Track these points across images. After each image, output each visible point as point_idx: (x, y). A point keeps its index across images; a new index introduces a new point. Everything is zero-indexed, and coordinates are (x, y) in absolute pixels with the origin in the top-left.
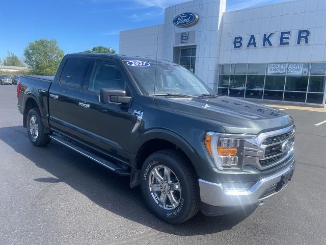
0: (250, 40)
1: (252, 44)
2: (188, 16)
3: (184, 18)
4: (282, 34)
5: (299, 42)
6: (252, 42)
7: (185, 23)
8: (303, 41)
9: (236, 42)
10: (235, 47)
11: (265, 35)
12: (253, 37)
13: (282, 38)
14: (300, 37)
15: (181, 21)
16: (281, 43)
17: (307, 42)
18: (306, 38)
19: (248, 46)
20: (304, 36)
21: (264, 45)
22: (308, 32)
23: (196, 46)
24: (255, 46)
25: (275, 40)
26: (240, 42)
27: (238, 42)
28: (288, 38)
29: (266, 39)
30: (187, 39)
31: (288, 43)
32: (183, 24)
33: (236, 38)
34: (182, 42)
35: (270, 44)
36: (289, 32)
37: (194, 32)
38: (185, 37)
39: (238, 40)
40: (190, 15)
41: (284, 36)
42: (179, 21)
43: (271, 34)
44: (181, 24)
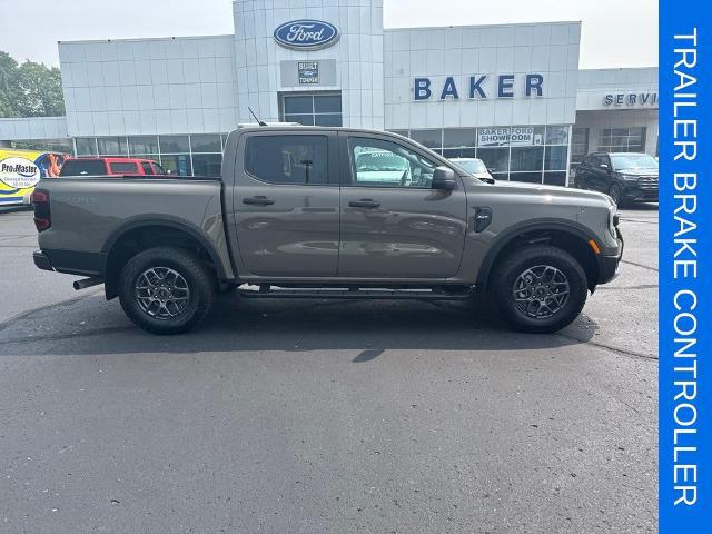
0: (446, 86)
2: (317, 27)
3: (306, 30)
5: (528, 94)
6: (450, 90)
7: (311, 40)
8: (534, 93)
9: (418, 89)
10: (417, 97)
11: (472, 79)
12: (450, 81)
13: (501, 86)
14: (529, 86)
15: (299, 34)
16: (501, 94)
19: (443, 97)
20: (534, 84)
23: (340, 92)
24: (456, 97)
25: (490, 88)
26: (426, 88)
27: (422, 88)
29: (475, 86)
30: (316, 75)
32: (304, 41)
33: (417, 81)
34: (301, 83)
36: (512, 77)
37: (332, 62)
38: (308, 72)
39: (422, 85)
40: (323, 26)
41: (505, 82)
42: (292, 35)
43: (483, 78)
44: (298, 42)
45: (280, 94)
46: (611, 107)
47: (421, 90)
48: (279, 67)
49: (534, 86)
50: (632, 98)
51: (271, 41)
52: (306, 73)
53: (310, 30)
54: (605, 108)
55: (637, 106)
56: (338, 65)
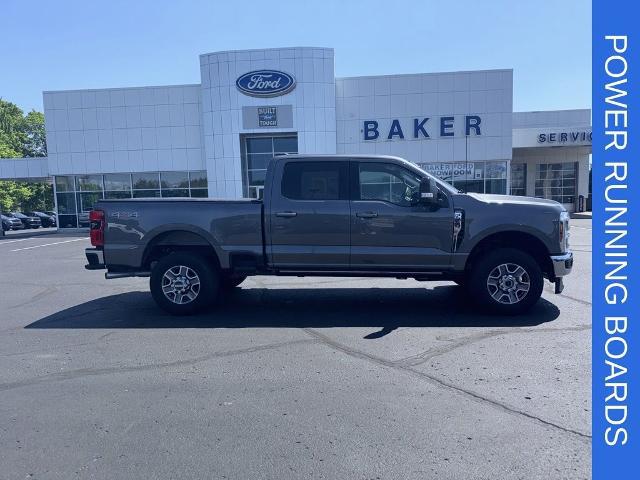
0: (393, 128)
1: (395, 134)
2: (275, 76)
3: (265, 80)
4: (443, 120)
5: (468, 133)
6: (396, 130)
7: (269, 88)
8: (472, 131)
9: (367, 130)
10: (367, 138)
11: (416, 121)
12: (396, 123)
13: (443, 126)
14: (468, 126)
15: (258, 83)
16: (443, 134)
18: (477, 127)
19: (390, 137)
20: (473, 124)
21: (416, 136)
22: (479, 120)
23: (296, 133)
24: (402, 136)
25: (432, 127)
26: (375, 130)
29: (419, 127)
30: (274, 119)
31: (452, 134)
32: (263, 89)
33: (366, 123)
34: (261, 126)
35: (426, 135)
36: (452, 118)
37: (289, 107)
38: (268, 116)
39: (370, 127)
40: (281, 76)
41: (446, 123)
42: (253, 83)
43: (426, 120)
44: (258, 89)
45: (242, 136)
46: (545, 144)
47: (370, 131)
48: (241, 112)
49: (473, 126)
50: (564, 136)
51: (234, 88)
52: (265, 117)
53: (269, 79)
54: (539, 145)
55: (568, 143)
56: (294, 110)
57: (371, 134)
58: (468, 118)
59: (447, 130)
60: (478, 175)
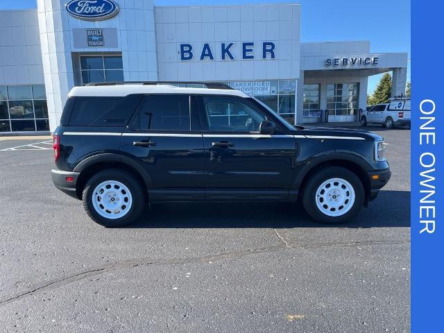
0: (204, 50)
1: (206, 55)
2: (99, 2)
3: (91, 5)
4: (245, 45)
5: (264, 57)
6: (207, 52)
7: (95, 13)
8: (269, 55)
9: (183, 52)
10: (183, 58)
11: (223, 45)
12: (206, 46)
13: (245, 51)
14: (265, 51)
15: (85, 8)
16: (245, 57)
17: (273, 56)
18: (271, 51)
19: (202, 58)
20: (269, 49)
21: (223, 58)
22: (273, 46)
23: (121, 53)
24: (212, 58)
25: (237, 51)
26: (189, 52)
27: (187, 52)
28: (251, 50)
29: (225, 50)
30: (101, 40)
31: (252, 57)
32: (89, 14)
33: (182, 46)
34: (90, 45)
35: (232, 58)
36: (252, 44)
37: (114, 30)
38: (96, 37)
39: (186, 49)
40: (105, 2)
41: (247, 48)
42: (80, 8)
43: (231, 45)
44: (85, 14)
46: (331, 68)
47: (186, 52)
48: (71, 33)
49: (268, 51)
50: (345, 61)
51: (65, 13)
52: (94, 38)
53: (94, 5)
54: (326, 68)
55: (348, 67)
56: (119, 32)
57: (187, 55)
58: (265, 44)
59: (248, 54)
60: (273, 92)
